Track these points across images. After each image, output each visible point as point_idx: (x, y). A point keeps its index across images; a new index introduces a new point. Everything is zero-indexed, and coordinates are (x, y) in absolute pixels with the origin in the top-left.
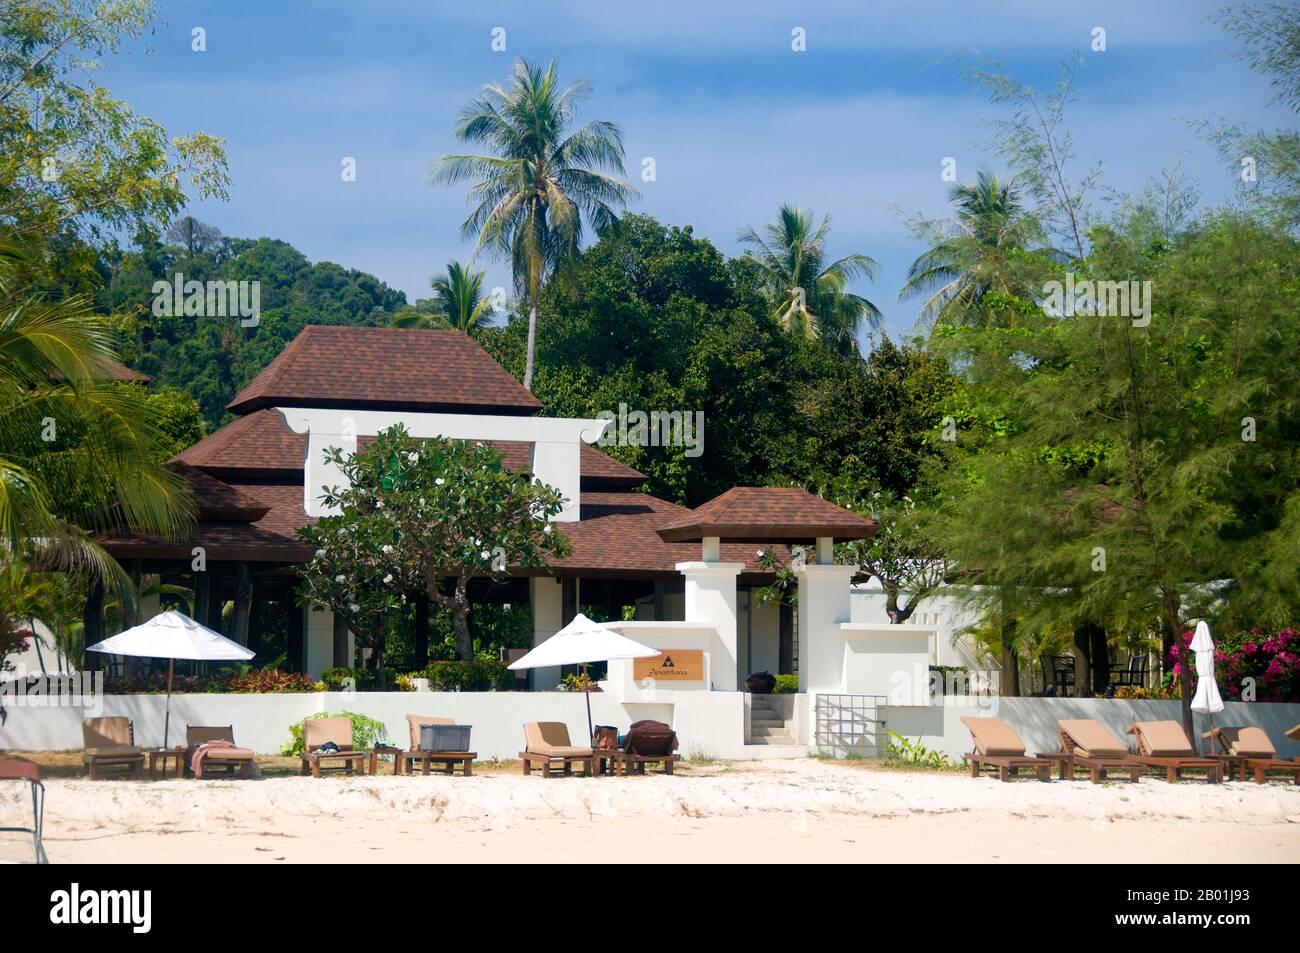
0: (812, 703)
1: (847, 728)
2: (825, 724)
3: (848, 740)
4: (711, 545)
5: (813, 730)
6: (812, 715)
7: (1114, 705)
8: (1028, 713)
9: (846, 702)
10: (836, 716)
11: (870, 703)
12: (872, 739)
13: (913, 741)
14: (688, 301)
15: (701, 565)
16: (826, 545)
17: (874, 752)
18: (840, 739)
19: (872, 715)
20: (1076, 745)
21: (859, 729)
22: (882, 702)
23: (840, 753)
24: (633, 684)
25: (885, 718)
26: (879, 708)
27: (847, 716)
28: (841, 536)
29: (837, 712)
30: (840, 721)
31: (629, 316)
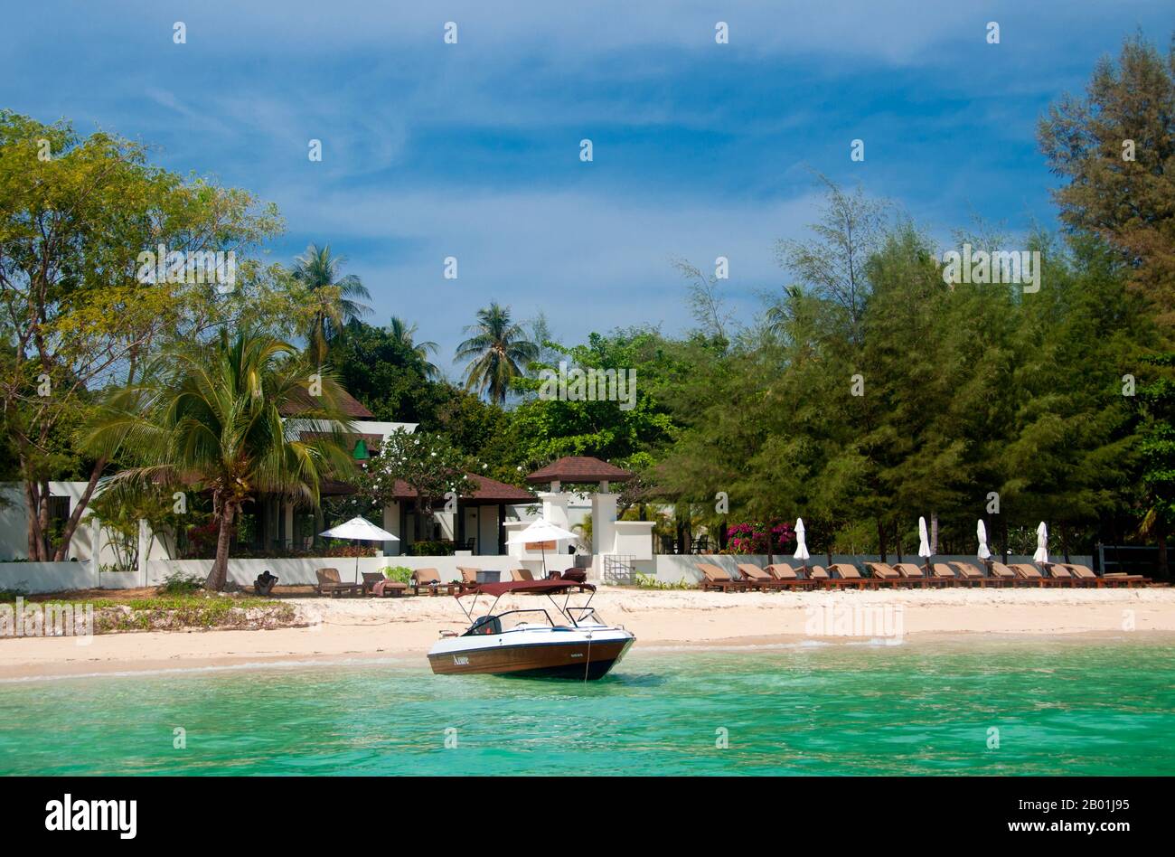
0: (602, 560)
1: (618, 571)
2: (608, 570)
3: (619, 577)
4: (556, 485)
5: (602, 572)
6: (602, 566)
7: (727, 558)
8: (692, 562)
9: (617, 559)
10: (613, 566)
11: (628, 559)
12: (628, 576)
13: (648, 576)
14: (388, 364)
15: (552, 494)
16: (605, 484)
17: (629, 582)
18: (615, 576)
19: (628, 565)
20: (749, 575)
21: (623, 571)
22: (633, 558)
23: (615, 583)
24: (525, 552)
25: (635, 566)
26: (631, 561)
27: (618, 565)
28: (612, 480)
29: (613, 563)
30: (615, 568)
31: (358, 371)
